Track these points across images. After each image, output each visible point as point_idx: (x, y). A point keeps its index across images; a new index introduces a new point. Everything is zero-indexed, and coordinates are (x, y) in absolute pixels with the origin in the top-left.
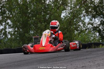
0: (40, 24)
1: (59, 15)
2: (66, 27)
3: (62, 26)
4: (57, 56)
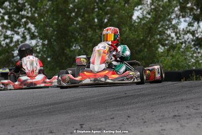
0: (92, 32)
1: (130, 14)
2: (142, 38)
3: (136, 36)
4: (125, 95)
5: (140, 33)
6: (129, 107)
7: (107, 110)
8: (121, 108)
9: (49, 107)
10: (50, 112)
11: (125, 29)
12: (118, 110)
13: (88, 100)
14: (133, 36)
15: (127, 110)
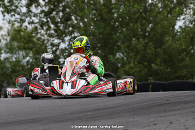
5: (183, 42)
6: (172, 113)
7: (150, 116)
8: (163, 114)
9: (94, 112)
10: (94, 117)
11: (168, 39)
12: (161, 117)
13: (131, 106)
14: (175, 45)
15: (170, 116)
